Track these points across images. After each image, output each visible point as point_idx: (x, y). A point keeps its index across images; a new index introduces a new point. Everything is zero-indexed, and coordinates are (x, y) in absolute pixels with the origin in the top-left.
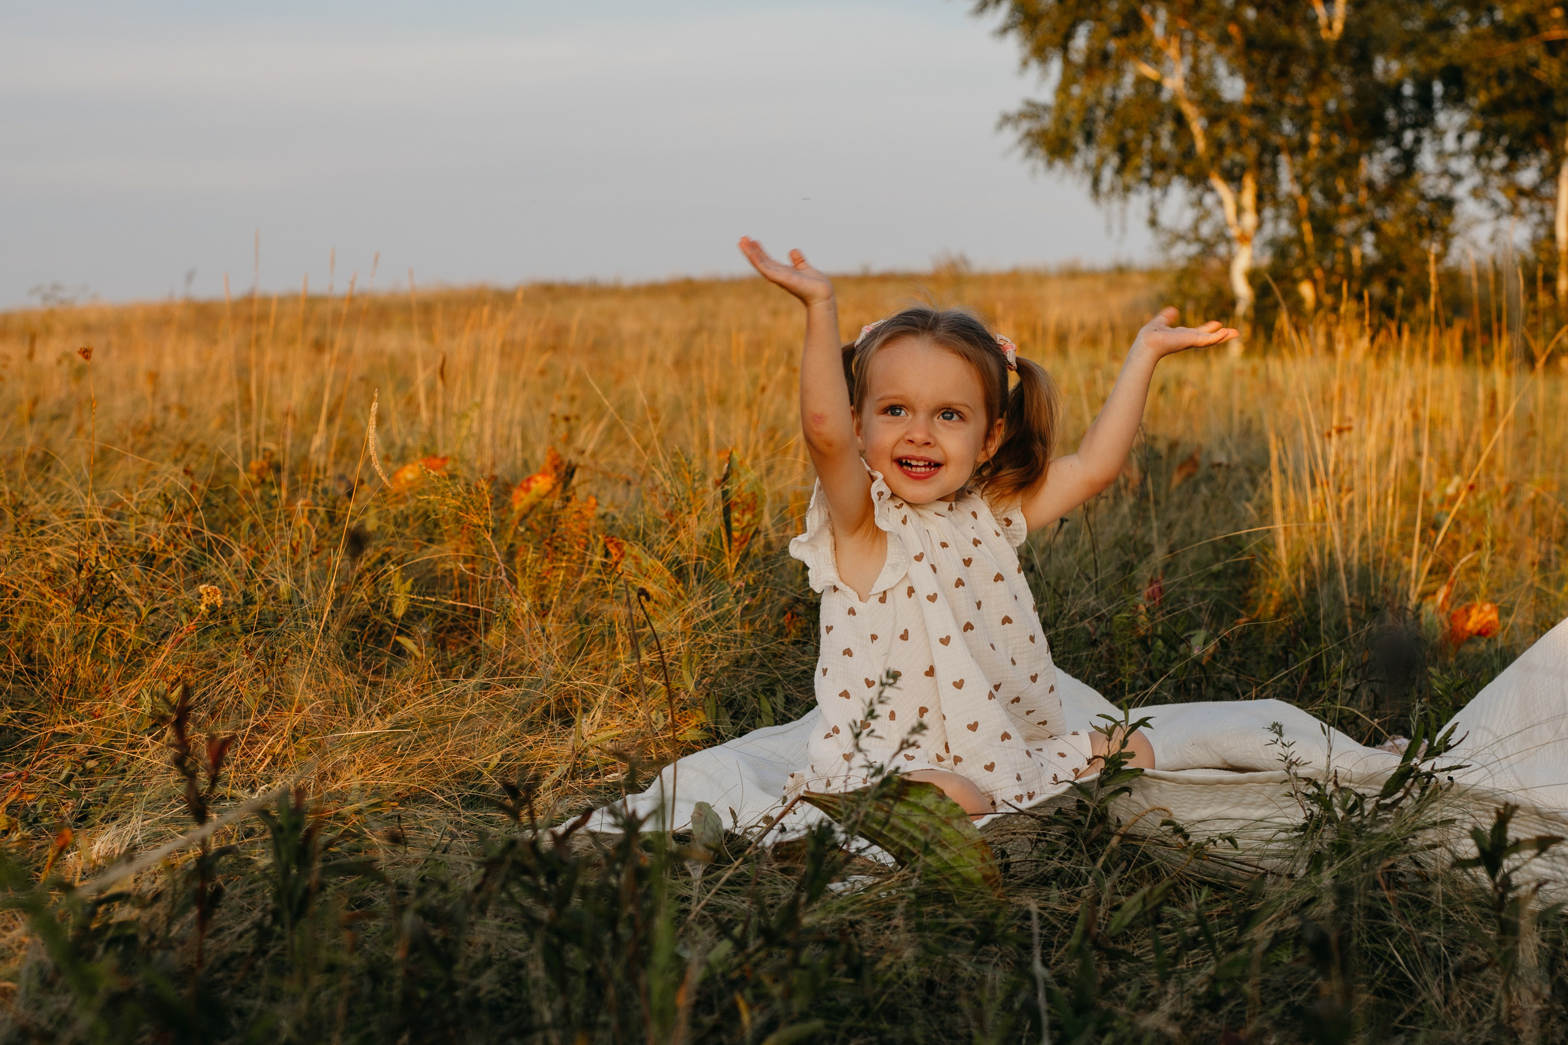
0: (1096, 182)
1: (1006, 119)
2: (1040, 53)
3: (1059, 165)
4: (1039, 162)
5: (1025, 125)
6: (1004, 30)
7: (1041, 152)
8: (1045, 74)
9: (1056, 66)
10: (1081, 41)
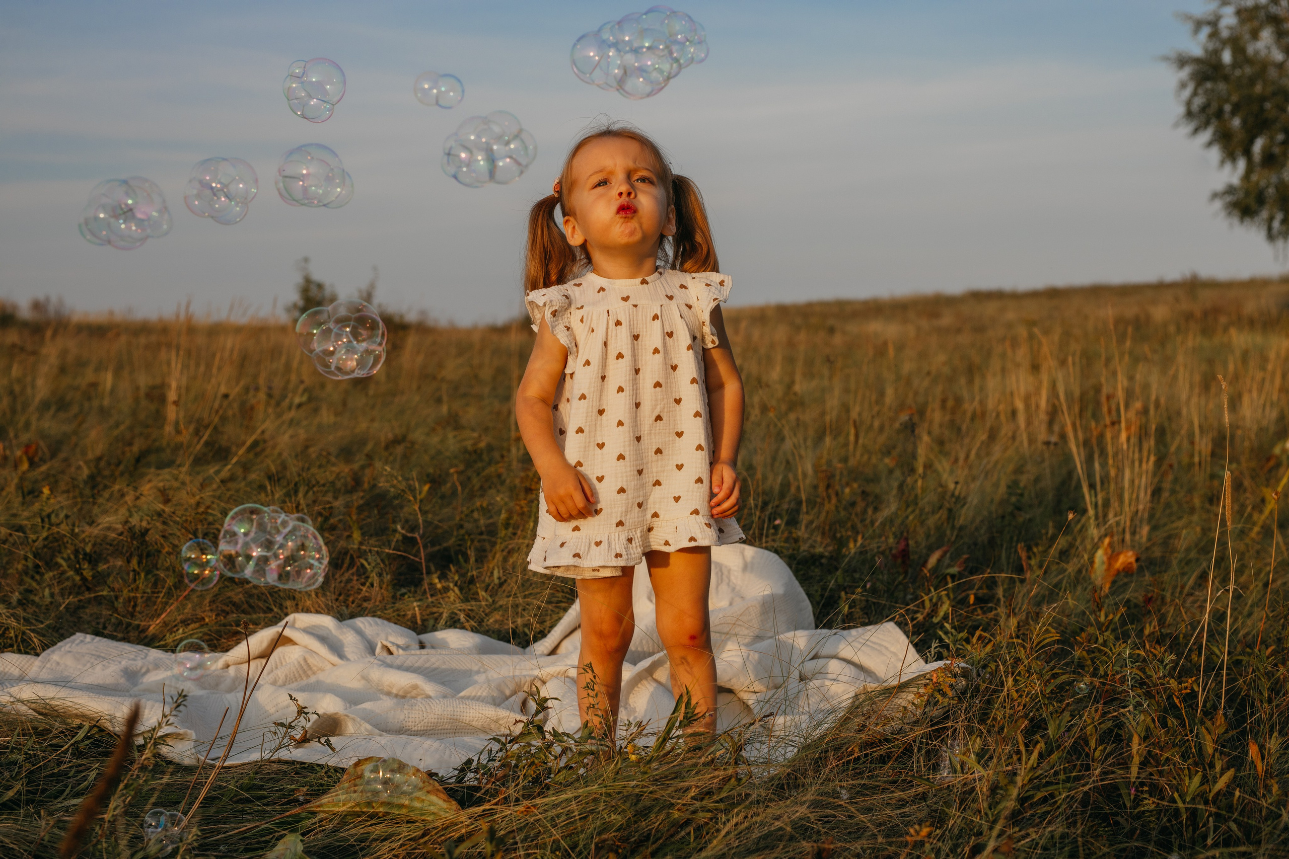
0: (1270, 229)
1: (1215, 196)
2: (1230, 155)
3: (1247, 220)
4: (1236, 221)
5: (1229, 198)
6: (1210, 144)
7: (1236, 213)
8: (1235, 167)
9: (1242, 164)
10: (1258, 146)
